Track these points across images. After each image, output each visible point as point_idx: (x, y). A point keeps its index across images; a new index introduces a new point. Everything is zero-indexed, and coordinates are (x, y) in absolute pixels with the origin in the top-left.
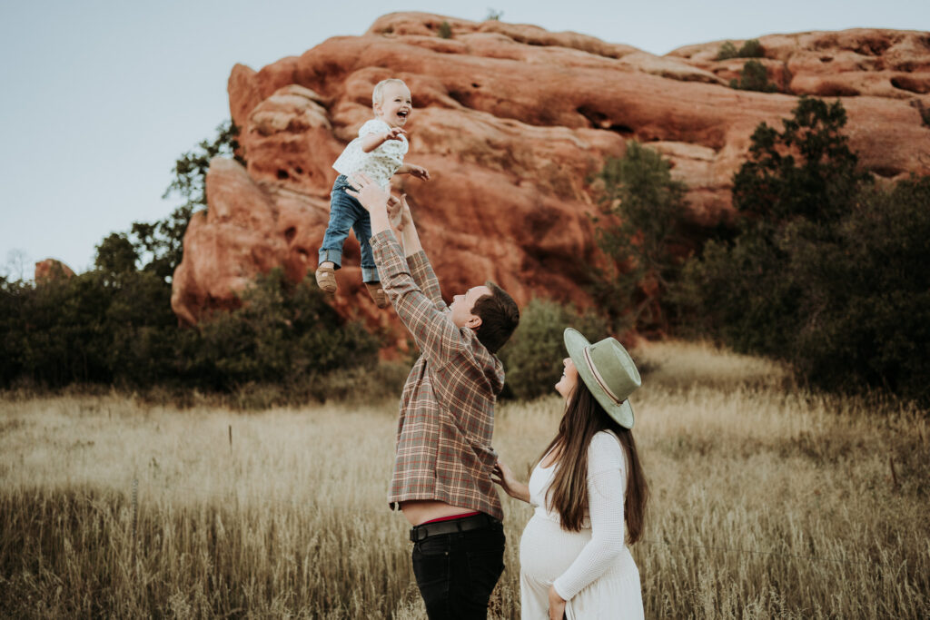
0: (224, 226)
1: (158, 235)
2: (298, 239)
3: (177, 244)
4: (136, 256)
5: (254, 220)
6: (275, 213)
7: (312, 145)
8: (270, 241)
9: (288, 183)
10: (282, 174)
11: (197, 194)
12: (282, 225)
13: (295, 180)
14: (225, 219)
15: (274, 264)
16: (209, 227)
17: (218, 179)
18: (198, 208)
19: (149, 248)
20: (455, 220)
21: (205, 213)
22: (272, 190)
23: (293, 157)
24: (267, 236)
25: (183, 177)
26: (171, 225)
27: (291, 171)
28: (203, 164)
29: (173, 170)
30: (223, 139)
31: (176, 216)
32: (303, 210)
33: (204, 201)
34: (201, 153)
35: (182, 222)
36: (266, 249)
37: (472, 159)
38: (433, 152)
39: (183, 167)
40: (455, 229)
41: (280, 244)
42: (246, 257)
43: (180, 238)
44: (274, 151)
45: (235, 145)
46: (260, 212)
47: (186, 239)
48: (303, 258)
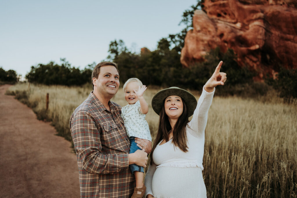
0: (199, 34)
1: (177, 38)
2: (225, 38)
3: (182, 41)
4: (169, 45)
5: (209, 31)
6: (216, 29)
7: (230, 4)
8: (214, 39)
9: (221, 19)
10: (219, 15)
11: (189, 24)
12: (219, 33)
13: (224, 17)
14: (199, 31)
15: (215, 46)
16: (194, 34)
17: (197, 18)
18: (190, 28)
19: (174, 42)
20: (285, 29)
21: (192, 30)
22: (216, 21)
23: (223, 9)
24: (213, 37)
25: (185, 18)
26: (181, 35)
27: (223, 14)
28: (192, 13)
29: (183, 16)
30: (199, 4)
31: (183, 32)
32: (226, 27)
33: (192, 26)
34: (191, 9)
35: (184, 34)
36: (213, 42)
37: (293, 6)
38: (277, 4)
39: (185, 15)
40: (285, 33)
41: (218, 40)
42: (206, 45)
43: (184, 39)
44: (216, 7)
45: (203, 6)
46: (211, 28)
47: (186, 39)
48: (226, 44)
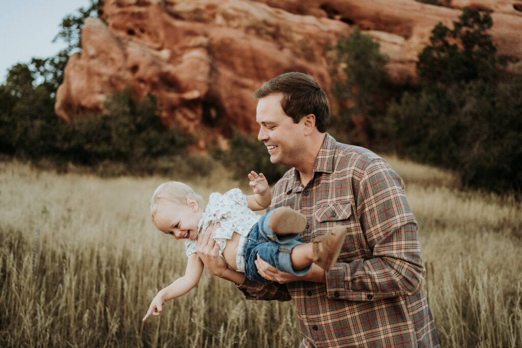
0: (94, 62)
1: (48, 66)
2: (140, 73)
3: (59, 73)
4: (33, 79)
5: (112, 60)
6: (126, 56)
7: (152, 15)
8: (121, 74)
9: (135, 38)
10: (131, 32)
11: (75, 41)
12: (130, 63)
13: (139, 37)
14: (93, 57)
15: (122, 87)
16: (83, 62)
17: (89, 31)
18: (76, 50)
19: (42, 74)
20: (240, 69)
21: (79, 55)
22: (125, 41)
23: (139, 22)
24: (119, 69)
25: (66, 30)
26: (57, 61)
27: (137, 31)
28: (80, 22)
29: (61, 25)
30: (93, 8)
31: (60, 55)
32: (144, 55)
33: (80, 45)
34: (78, 15)
35: (63, 59)
36: (119, 78)
37: (253, 32)
38: (229, 26)
39: (67, 23)
40: (240, 75)
41: (128, 76)
42: (105, 83)
43: (62, 69)
44: (127, 17)
45: (101, 13)
46: (116, 54)
47: (66, 69)
48: (142, 86)
